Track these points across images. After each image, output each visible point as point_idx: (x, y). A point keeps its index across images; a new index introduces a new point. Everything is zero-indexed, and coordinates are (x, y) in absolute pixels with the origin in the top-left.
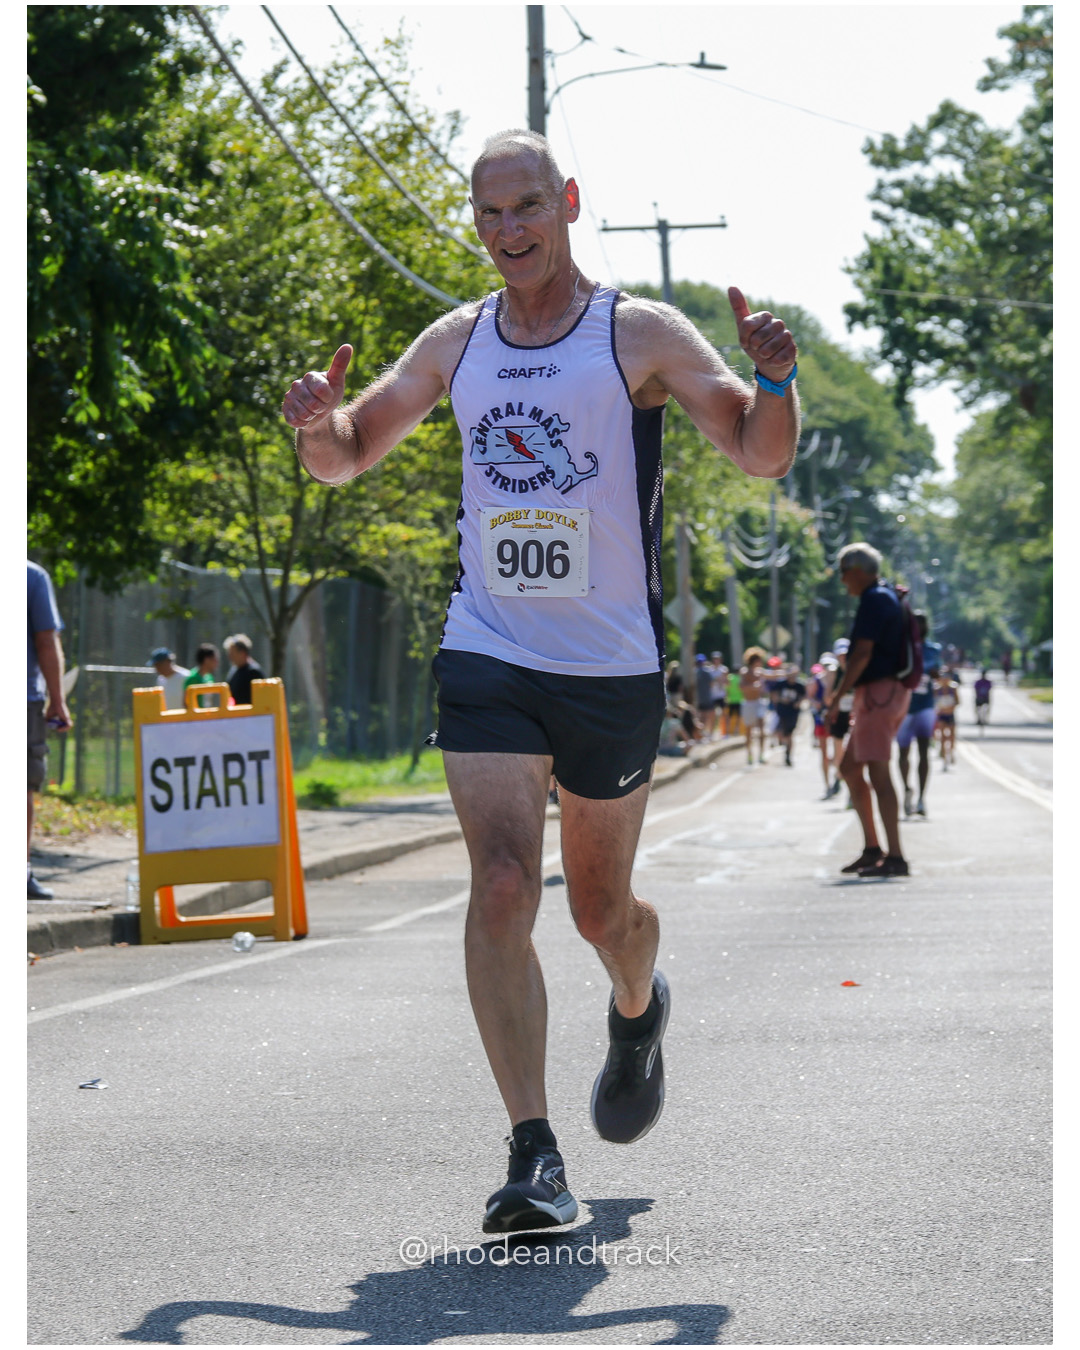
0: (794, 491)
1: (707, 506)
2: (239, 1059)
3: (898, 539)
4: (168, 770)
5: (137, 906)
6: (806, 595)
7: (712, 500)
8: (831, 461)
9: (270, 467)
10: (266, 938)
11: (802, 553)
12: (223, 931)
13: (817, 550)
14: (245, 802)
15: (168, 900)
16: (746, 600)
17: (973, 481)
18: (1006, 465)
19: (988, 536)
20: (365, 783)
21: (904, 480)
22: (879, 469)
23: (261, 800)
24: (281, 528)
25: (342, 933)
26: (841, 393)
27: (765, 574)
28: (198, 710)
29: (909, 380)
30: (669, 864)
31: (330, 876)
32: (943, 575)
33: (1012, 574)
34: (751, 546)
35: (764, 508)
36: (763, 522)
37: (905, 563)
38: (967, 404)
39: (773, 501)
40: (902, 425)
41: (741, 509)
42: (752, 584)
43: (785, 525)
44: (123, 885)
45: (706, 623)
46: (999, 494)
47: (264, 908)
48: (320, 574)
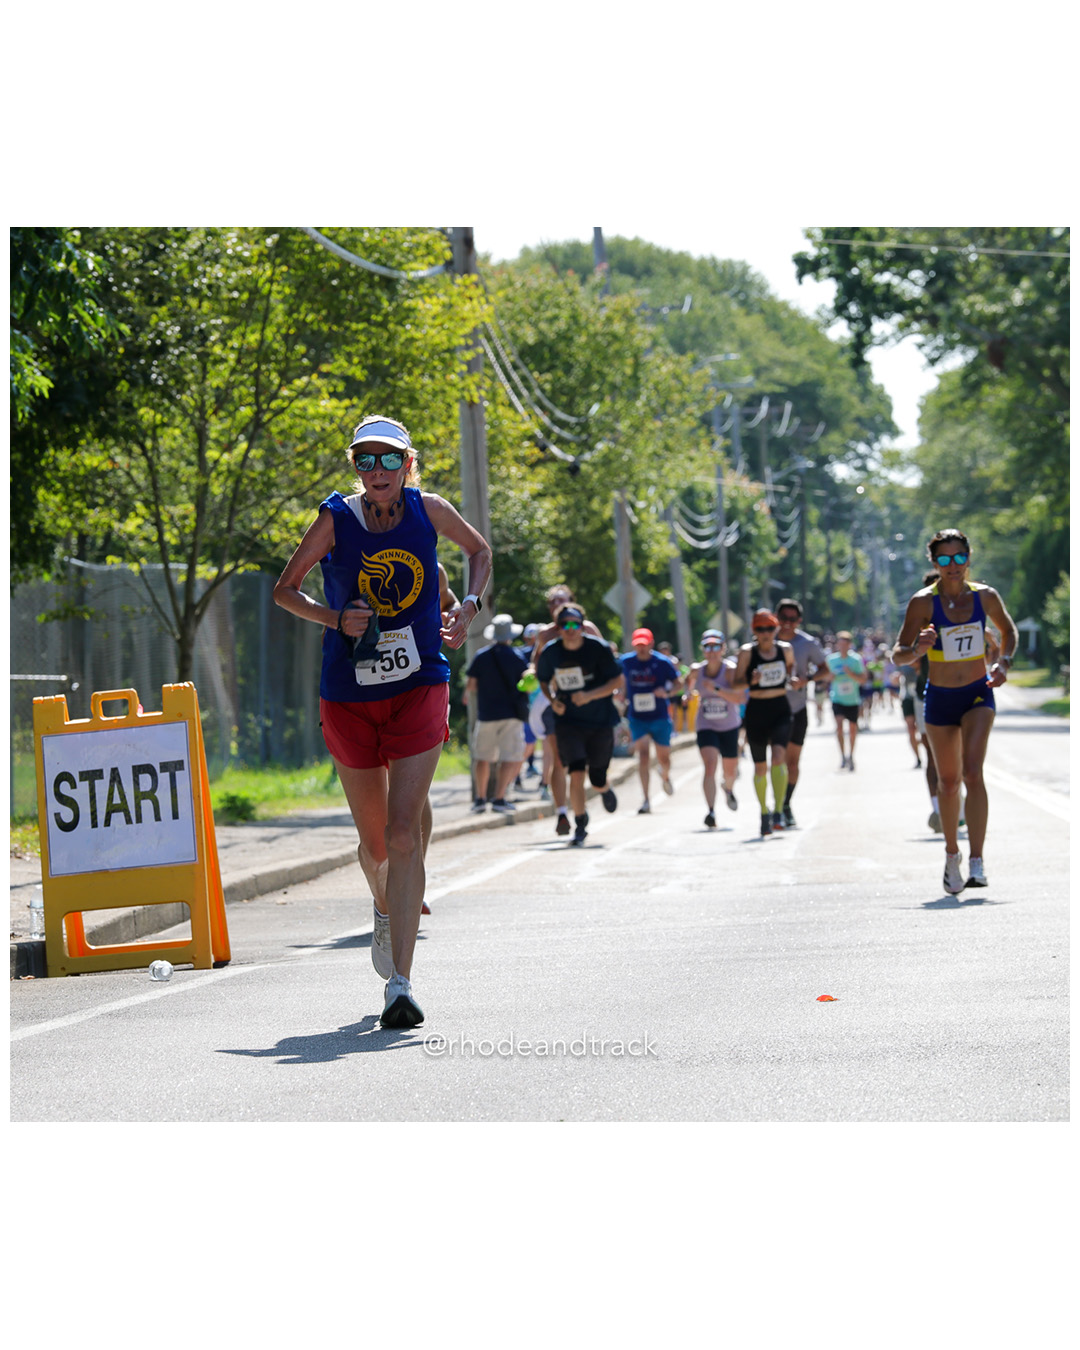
0: (742, 465)
1: (648, 483)
2: (164, 1097)
3: (856, 513)
4: (74, 786)
5: (42, 935)
6: (758, 577)
7: (653, 475)
8: (781, 430)
9: (171, 453)
10: (185, 966)
11: (754, 531)
12: (139, 960)
13: (769, 527)
14: (158, 818)
15: (77, 926)
16: (693, 584)
17: (938, 448)
18: (973, 429)
19: (956, 507)
20: (282, 795)
21: (862, 448)
22: (835, 437)
23: (175, 816)
24: (185, 517)
25: (268, 958)
26: (792, 354)
27: (712, 554)
28: (104, 719)
29: (866, 338)
30: (619, 874)
31: (250, 898)
32: (909, 551)
33: (983, 547)
34: (697, 525)
35: (711, 483)
36: (709, 498)
37: (866, 539)
38: (933, 362)
39: (720, 475)
40: (858, 388)
41: (685, 485)
42: (698, 566)
43: (733, 500)
44: (27, 913)
45: (649, 609)
46: (967, 461)
47: (181, 933)
48: (228, 568)
